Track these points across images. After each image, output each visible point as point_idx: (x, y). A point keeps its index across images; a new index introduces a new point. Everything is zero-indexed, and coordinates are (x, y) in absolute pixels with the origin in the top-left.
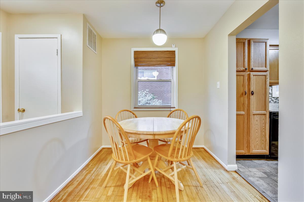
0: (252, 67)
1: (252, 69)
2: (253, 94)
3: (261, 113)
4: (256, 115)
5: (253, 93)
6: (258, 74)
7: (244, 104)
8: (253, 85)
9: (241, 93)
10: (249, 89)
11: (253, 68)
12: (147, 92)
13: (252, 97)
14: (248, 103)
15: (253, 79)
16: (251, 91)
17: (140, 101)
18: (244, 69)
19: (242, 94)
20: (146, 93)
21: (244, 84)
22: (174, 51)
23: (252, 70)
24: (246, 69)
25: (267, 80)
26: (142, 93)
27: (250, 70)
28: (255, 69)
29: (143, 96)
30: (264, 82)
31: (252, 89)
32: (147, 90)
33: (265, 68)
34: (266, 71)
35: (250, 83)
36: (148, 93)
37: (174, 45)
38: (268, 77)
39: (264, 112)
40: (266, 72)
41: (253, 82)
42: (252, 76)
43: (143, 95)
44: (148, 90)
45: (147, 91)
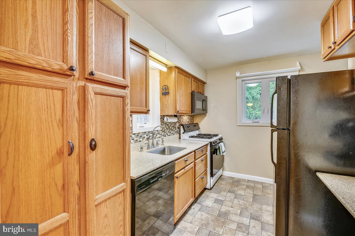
0: (91, 66)
1: (92, 74)
2: (93, 147)
3: (116, 190)
4: (104, 203)
5: (95, 146)
6: (106, 92)
7: (66, 187)
8: (94, 119)
9: (54, 152)
10: (84, 134)
11: (95, 72)
13: (92, 156)
14: (82, 176)
15: (96, 103)
16: (90, 140)
18: (65, 67)
19: (60, 153)
21: (65, 119)
23: (91, 78)
24: (71, 69)
25: (126, 108)
27: (86, 77)
28: (99, 75)
30: (121, 112)
31: (91, 134)
33: (123, 79)
34: (124, 87)
35: (86, 115)
38: (128, 101)
39: (121, 185)
40: (125, 89)
41: (94, 111)
42: (91, 95)
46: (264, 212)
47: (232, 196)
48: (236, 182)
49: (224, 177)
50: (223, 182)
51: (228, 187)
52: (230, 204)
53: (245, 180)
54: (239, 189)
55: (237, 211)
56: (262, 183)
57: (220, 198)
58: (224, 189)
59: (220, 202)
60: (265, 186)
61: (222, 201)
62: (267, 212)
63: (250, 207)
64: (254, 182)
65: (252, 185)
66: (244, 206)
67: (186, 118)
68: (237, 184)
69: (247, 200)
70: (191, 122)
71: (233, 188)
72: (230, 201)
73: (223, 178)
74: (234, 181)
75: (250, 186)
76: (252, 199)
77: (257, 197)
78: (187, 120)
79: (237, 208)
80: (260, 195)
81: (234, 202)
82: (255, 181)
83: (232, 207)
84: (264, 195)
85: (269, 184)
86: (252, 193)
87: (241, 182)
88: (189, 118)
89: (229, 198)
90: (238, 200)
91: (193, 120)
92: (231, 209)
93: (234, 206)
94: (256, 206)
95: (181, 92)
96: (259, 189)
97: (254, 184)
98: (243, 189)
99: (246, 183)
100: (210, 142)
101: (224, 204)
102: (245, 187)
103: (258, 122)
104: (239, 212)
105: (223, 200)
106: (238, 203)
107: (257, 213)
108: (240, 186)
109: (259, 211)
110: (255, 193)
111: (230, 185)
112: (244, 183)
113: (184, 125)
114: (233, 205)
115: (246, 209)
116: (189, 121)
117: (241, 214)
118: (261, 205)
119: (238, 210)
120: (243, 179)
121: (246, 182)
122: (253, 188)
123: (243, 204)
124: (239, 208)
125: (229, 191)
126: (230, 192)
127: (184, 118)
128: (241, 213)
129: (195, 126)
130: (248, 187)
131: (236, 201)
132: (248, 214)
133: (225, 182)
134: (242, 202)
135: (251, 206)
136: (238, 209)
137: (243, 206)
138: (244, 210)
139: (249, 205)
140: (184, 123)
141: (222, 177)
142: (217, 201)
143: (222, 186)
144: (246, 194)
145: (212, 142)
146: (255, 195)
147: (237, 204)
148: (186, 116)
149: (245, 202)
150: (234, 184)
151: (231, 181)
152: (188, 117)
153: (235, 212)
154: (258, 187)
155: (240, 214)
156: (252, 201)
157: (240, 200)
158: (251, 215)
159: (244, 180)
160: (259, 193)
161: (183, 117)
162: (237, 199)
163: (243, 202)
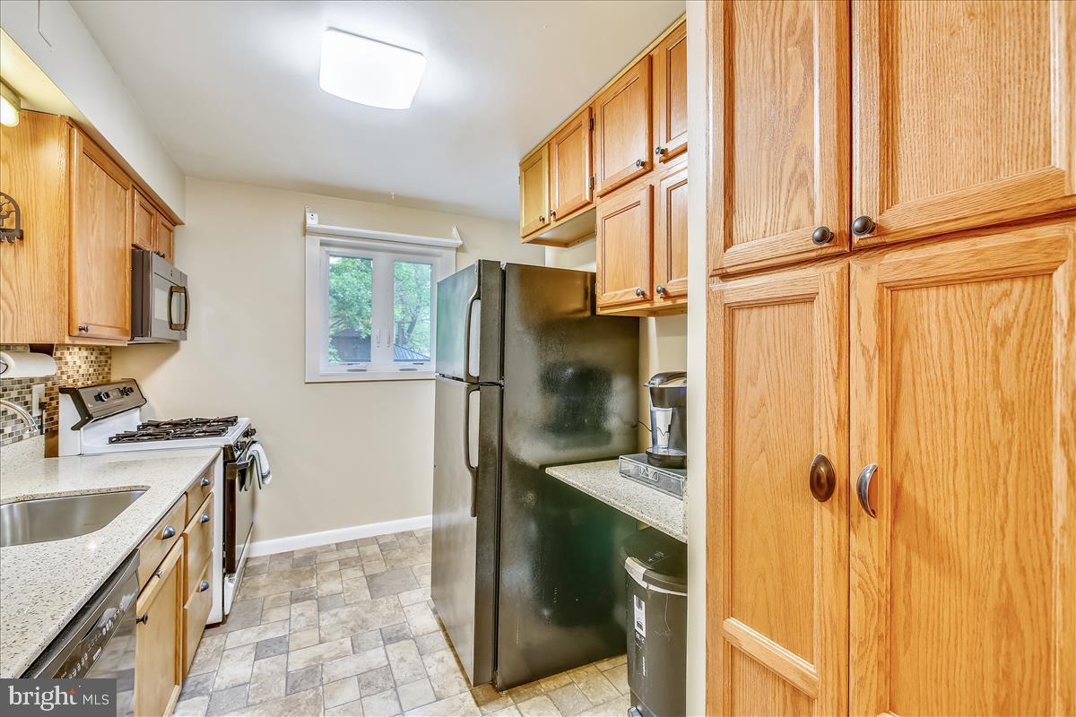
46: (409, 611)
47: (308, 608)
48: (304, 564)
49: (257, 563)
50: (260, 580)
51: (285, 588)
52: (313, 635)
53: (329, 545)
54: (321, 578)
55: (342, 644)
56: (376, 539)
57: (270, 635)
58: (274, 600)
59: (277, 647)
60: (386, 544)
61: (280, 640)
62: (415, 608)
63: (371, 615)
64: (355, 543)
65: (353, 553)
66: (356, 621)
67: (76, 359)
68: (308, 568)
69: (357, 601)
70: (100, 377)
71: (302, 584)
72: (308, 627)
73: (254, 567)
74: (296, 562)
75: (347, 558)
76: (367, 592)
77: (377, 581)
78: (84, 366)
79: (339, 635)
80: (383, 573)
81: (323, 624)
82: (356, 541)
83: (321, 642)
84: (393, 567)
85: (391, 535)
86: (362, 574)
87: (321, 558)
88: (93, 358)
89: (302, 618)
90: (333, 612)
91: (106, 369)
92: (320, 649)
93: (329, 634)
94: (385, 605)
95: (93, 240)
96: (374, 558)
97: (356, 550)
98: (331, 574)
99: (335, 556)
100: (224, 449)
101: (292, 646)
102: (334, 567)
103: (365, 370)
104: (347, 643)
105: (285, 636)
106: (333, 621)
107: (393, 620)
108: (321, 569)
109: (397, 613)
110: (369, 571)
111: (290, 577)
112: (328, 557)
113: (81, 391)
114: (323, 635)
115: (364, 624)
116: (91, 370)
117: (356, 648)
118: (395, 597)
119: (342, 640)
120: (321, 547)
121: (332, 551)
122: (359, 561)
123: (350, 616)
124: (344, 633)
125: (295, 599)
126: (297, 600)
127: (69, 358)
128: (355, 644)
129: (125, 392)
130: (345, 564)
131: (326, 620)
132: (372, 636)
133: (268, 576)
134: (343, 613)
135: (371, 611)
136: (342, 638)
137: (353, 623)
138: (360, 631)
139: (366, 612)
140: (71, 381)
141: (250, 564)
142: (261, 650)
143: (262, 593)
144: (347, 584)
145: (231, 447)
146: (370, 579)
147: (332, 626)
148: (76, 349)
149: (354, 609)
150: (300, 572)
151: (286, 566)
152: (85, 353)
153: (338, 651)
154: (368, 553)
155: (353, 648)
156: (369, 597)
157: (336, 610)
158: (381, 633)
159: (327, 549)
160: (378, 567)
161: (66, 352)
162: (328, 609)
163: (349, 611)
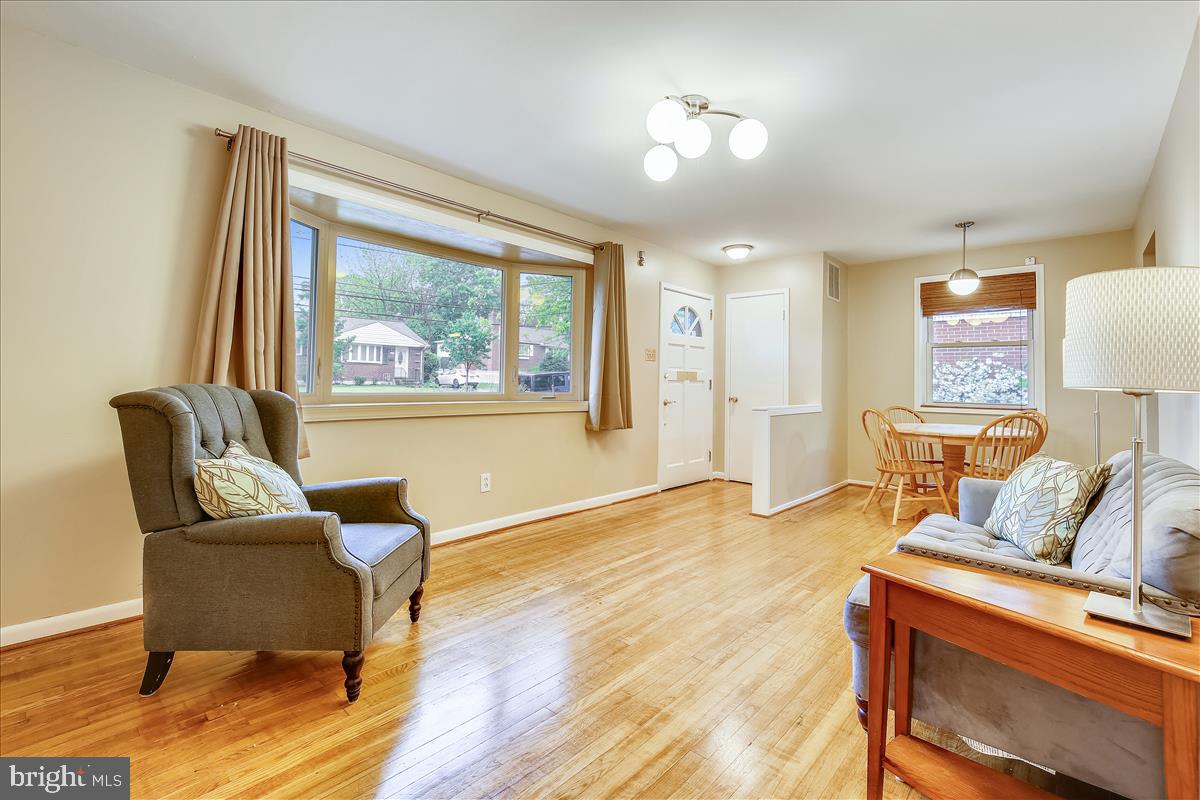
12: (1000, 363)
17: (966, 395)
20: (992, 367)
22: (1034, 274)
26: (974, 366)
29: (978, 377)
32: (995, 355)
36: (1000, 367)
37: (1033, 259)
43: (980, 371)
44: (1001, 355)
45: (998, 359)
